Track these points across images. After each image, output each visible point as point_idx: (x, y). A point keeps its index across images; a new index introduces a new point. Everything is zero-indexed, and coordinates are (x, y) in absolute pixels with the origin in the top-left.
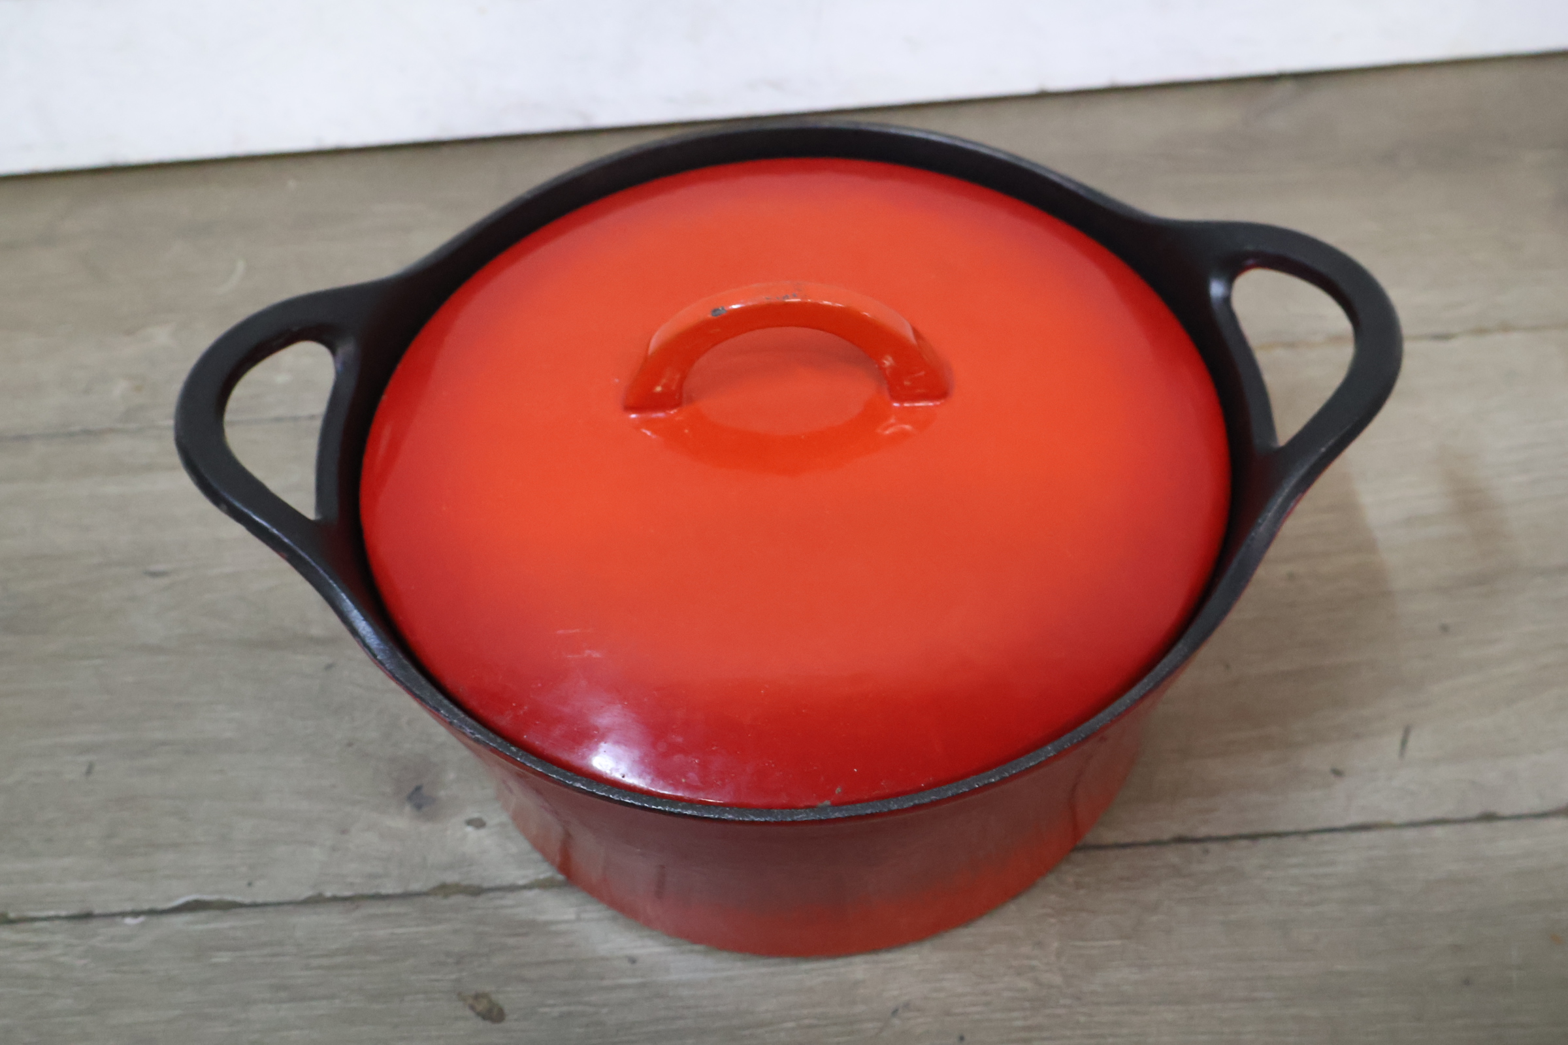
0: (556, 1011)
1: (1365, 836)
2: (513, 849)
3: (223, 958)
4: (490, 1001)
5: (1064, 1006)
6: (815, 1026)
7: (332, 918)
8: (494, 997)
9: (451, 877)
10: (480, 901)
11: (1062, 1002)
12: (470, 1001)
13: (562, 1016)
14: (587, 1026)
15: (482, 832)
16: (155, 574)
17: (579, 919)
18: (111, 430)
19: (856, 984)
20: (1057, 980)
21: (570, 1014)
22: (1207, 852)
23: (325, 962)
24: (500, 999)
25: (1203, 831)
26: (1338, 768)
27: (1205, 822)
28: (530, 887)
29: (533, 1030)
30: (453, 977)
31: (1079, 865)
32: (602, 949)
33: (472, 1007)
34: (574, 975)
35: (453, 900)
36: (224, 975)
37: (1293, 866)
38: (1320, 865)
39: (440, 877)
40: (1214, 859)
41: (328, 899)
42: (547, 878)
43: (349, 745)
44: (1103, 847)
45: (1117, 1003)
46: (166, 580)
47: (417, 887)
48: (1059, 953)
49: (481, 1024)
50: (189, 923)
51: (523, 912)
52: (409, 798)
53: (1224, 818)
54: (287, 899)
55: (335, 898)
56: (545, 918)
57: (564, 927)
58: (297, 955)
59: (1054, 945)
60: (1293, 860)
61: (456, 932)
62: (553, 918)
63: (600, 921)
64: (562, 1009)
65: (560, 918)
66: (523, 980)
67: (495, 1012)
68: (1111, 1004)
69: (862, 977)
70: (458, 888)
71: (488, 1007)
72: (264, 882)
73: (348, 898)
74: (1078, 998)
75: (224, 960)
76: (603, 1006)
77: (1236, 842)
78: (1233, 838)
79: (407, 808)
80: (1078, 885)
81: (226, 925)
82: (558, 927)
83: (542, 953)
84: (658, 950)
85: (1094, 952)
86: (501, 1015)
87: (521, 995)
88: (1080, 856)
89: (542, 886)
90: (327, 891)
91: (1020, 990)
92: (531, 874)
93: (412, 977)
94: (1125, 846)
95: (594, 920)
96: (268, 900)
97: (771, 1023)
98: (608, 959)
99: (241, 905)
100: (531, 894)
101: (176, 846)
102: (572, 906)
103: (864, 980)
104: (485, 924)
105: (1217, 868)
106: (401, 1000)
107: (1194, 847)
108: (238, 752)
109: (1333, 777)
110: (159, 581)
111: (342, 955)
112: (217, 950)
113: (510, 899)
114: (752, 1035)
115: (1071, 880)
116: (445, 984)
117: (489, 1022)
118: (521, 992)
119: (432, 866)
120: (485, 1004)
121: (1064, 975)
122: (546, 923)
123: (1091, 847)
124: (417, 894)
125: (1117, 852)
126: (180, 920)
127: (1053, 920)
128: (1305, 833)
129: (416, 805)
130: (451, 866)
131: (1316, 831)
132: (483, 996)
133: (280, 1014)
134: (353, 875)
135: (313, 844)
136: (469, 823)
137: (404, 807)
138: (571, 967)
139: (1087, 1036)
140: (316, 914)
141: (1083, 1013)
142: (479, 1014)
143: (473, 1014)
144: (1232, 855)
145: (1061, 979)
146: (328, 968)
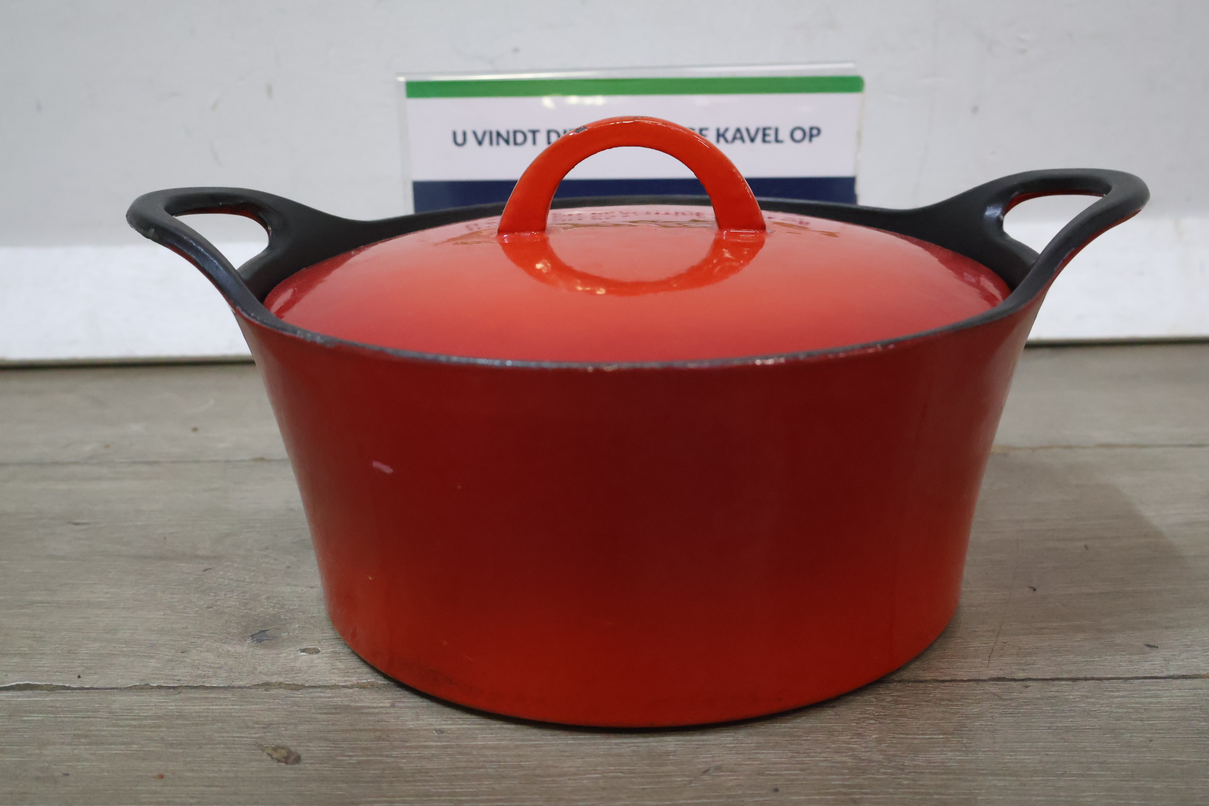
0: (354, 760)
1: (1188, 681)
2: (340, 665)
4: (290, 752)
5: (884, 773)
6: (620, 778)
7: (155, 698)
8: (293, 749)
9: (274, 679)
10: (299, 694)
11: (882, 770)
12: (270, 751)
13: (359, 763)
14: (384, 769)
15: (315, 656)
16: (77, 524)
17: (393, 706)
18: (77, 463)
19: (668, 753)
20: (878, 757)
21: (367, 762)
22: (1027, 687)
23: (134, 723)
24: (301, 750)
25: (1021, 675)
26: (1152, 644)
27: (1023, 670)
28: (352, 687)
29: (327, 770)
30: (257, 735)
31: (898, 691)
32: (411, 725)
33: (269, 754)
34: (379, 739)
35: (273, 692)
36: (31, 727)
37: (1117, 697)
38: (1145, 697)
39: (266, 679)
40: (1034, 691)
41: (153, 688)
42: (369, 682)
43: (208, 608)
44: (922, 682)
45: (942, 774)
46: (85, 527)
47: (242, 683)
48: (879, 741)
49: (275, 765)
50: (12, 697)
51: (338, 701)
52: (252, 636)
53: (1042, 667)
54: (114, 686)
55: (160, 687)
56: (360, 705)
57: (377, 711)
58: (108, 718)
59: (874, 736)
60: (1117, 694)
61: (269, 710)
62: (368, 704)
63: (414, 708)
64: (361, 758)
65: (375, 705)
66: (326, 740)
67: (292, 758)
68: (936, 773)
69: (673, 749)
70: (280, 685)
71: (286, 755)
72: (96, 676)
73: (174, 688)
74: (900, 769)
75: (36, 718)
76: (403, 758)
77: (1056, 682)
78: (1053, 680)
79: (249, 641)
80: (896, 702)
81: (48, 699)
82: (371, 710)
83: (351, 725)
84: (467, 726)
85: (916, 742)
86: (298, 759)
87: (321, 748)
88: (899, 686)
89: (363, 687)
90: (155, 683)
91: (838, 762)
92: (354, 680)
93: (216, 735)
94: (944, 681)
95: (408, 707)
96: (95, 686)
97: (575, 774)
98: (417, 730)
99: (69, 688)
100: (351, 691)
101: (23, 655)
102: (388, 699)
103: (675, 751)
104: (299, 706)
105: (1039, 696)
106: (200, 748)
107: (1014, 684)
108: (106, 608)
109: (1147, 649)
110: (79, 527)
111: (152, 720)
112: (31, 713)
113: (329, 693)
114: (554, 781)
115: (890, 699)
116: (248, 739)
117: (283, 764)
118: (322, 747)
119: (260, 673)
120: (284, 753)
121: (884, 755)
122: (360, 708)
123: (909, 681)
124: (240, 687)
125: (936, 684)
126: (5, 694)
127: (872, 722)
128: (1126, 679)
129: (257, 640)
130: (279, 674)
131: (1137, 678)
132: (283, 748)
133: (75, 752)
134: (183, 675)
135: (152, 657)
136: (303, 651)
137: (245, 640)
138: (378, 734)
139: (910, 793)
140: (138, 696)
141: (905, 779)
142: (276, 759)
143: (269, 758)
144: (1053, 689)
145: (882, 757)
146: (135, 726)
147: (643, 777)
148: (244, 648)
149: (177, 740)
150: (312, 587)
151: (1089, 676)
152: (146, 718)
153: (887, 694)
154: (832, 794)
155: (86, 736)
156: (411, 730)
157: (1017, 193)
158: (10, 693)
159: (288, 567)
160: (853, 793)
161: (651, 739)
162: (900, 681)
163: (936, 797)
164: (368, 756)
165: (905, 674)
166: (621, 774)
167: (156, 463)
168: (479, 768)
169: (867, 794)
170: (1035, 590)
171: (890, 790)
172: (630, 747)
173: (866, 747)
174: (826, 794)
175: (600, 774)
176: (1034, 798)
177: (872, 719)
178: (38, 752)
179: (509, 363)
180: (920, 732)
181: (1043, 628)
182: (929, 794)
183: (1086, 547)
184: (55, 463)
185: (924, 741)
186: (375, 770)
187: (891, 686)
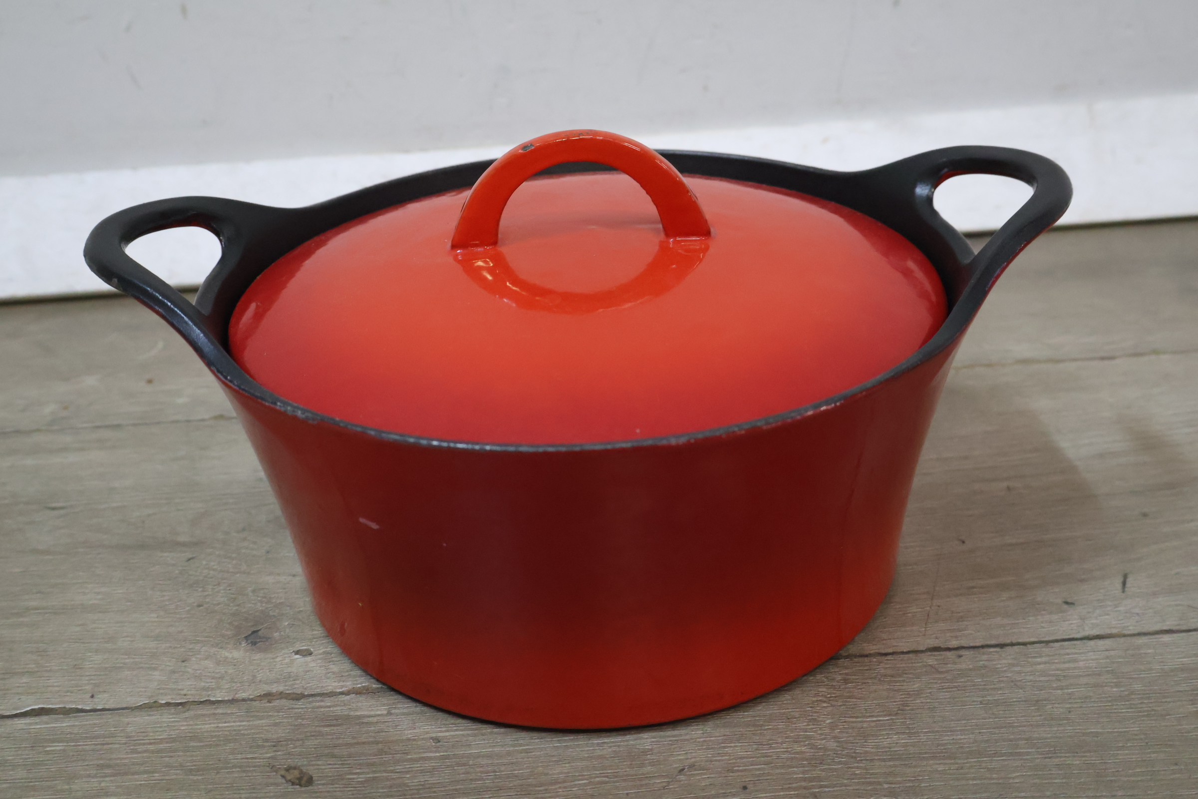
0: (362, 778)
1: (1101, 643)
2: (335, 668)
3: (59, 747)
4: (301, 772)
5: (840, 763)
6: (606, 783)
7: (166, 718)
8: (304, 769)
9: (274, 688)
10: (300, 704)
11: (837, 760)
12: (283, 773)
13: (367, 781)
14: (391, 787)
15: (309, 659)
16: (54, 509)
17: (389, 713)
18: (38, 430)
19: (645, 752)
20: (832, 745)
21: (374, 778)
22: (960, 656)
23: (151, 747)
24: (311, 771)
25: (954, 643)
26: (1069, 600)
27: (956, 637)
28: (347, 693)
29: (339, 791)
30: (268, 755)
31: (846, 668)
32: (409, 734)
33: (283, 776)
34: (381, 752)
35: (276, 703)
36: (55, 759)
37: (1040, 664)
38: (1064, 663)
39: (266, 688)
40: (967, 661)
41: (162, 705)
42: (364, 687)
43: (199, 606)
44: (867, 656)
45: (890, 760)
46: (62, 512)
47: (244, 695)
48: (832, 727)
49: (290, 788)
50: (31, 724)
51: (338, 710)
52: (246, 638)
53: (973, 634)
54: (124, 706)
55: (168, 704)
56: (358, 713)
57: (375, 720)
58: (125, 744)
59: (828, 721)
60: (1039, 660)
61: (276, 725)
62: (366, 713)
63: (408, 714)
64: (368, 776)
65: (373, 713)
66: (334, 756)
67: (305, 779)
68: (884, 760)
69: (650, 747)
70: (281, 695)
71: (298, 776)
72: (106, 695)
73: (181, 704)
74: (852, 757)
75: (58, 748)
76: (407, 772)
77: (986, 650)
78: (983, 647)
79: (244, 644)
80: (846, 681)
81: (65, 724)
82: (371, 719)
83: (354, 738)
84: (461, 733)
85: (865, 725)
86: (310, 781)
87: (330, 766)
88: (846, 662)
89: (358, 692)
90: (162, 700)
91: (797, 753)
92: (349, 685)
93: (231, 757)
94: (886, 654)
95: (403, 714)
96: (107, 707)
97: (564, 782)
98: (414, 740)
99: (82, 711)
100: (348, 697)
101: (31, 673)
102: (384, 705)
103: (651, 750)
104: (303, 719)
105: (971, 666)
106: (218, 773)
107: (948, 654)
108: (100, 612)
109: (1066, 606)
110: (56, 513)
111: (167, 743)
112: (53, 742)
113: (328, 702)
114: (546, 790)
115: (839, 678)
116: (261, 760)
117: (298, 787)
118: (330, 764)
119: (260, 681)
120: (296, 773)
121: (838, 742)
122: (359, 717)
123: (856, 656)
124: (244, 700)
125: (880, 658)
126: (23, 722)
127: (825, 705)
128: (1047, 642)
129: (252, 642)
130: (277, 681)
131: (1057, 641)
132: (295, 768)
133: (103, 784)
134: (188, 689)
135: (155, 669)
136: (297, 653)
137: (240, 644)
138: (380, 746)
139: (863, 783)
140: (149, 715)
141: (858, 768)
142: (290, 781)
143: (284, 781)
144: (983, 658)
145: (835, 744)
146: (153, 752)
147: (625, 780)
148: (238, 653)
149: (195, 765)
150: (294, 576)
151: (1014, 641)
152: (161, 741)
153: (837, 672)
154: (795, 789)
155: (109, 766)
156: (409, 740)
157: (946, 170)
158: (27, 720)
159: (268, 552)
160: (813, 787)
161: (628, 737)
162: (847, 657)
163: (886, 786)
164: (374, 772)
165: (852, 649)
166: (607, 779)
167: (118, 427)
168: (476, 780)
169: (826, 786)
170: (963, 542)
171: (845, 781)
172: (611, 747)
173: (821, 734)
174: (789, 789)
175: (587, 780)
176: (971, 782)
177: (824, 702)
178: (67, 787)
179: (488, 448)
180: (868, 715)
181: (973, 587)
182: (879, 783)
183: (1009, 488)
184: (18, 432)
185: (873, 724)
186: (383, 788)
187: (841, 662)
